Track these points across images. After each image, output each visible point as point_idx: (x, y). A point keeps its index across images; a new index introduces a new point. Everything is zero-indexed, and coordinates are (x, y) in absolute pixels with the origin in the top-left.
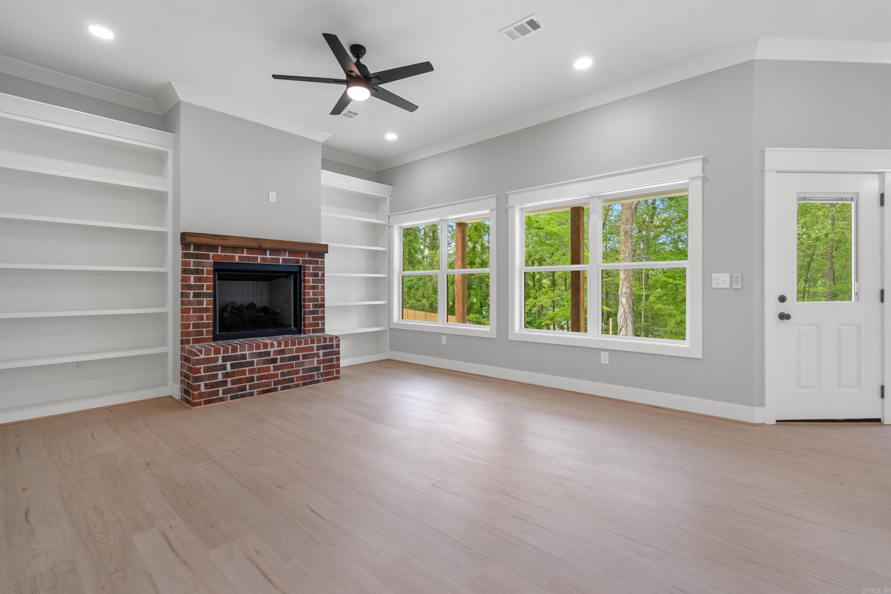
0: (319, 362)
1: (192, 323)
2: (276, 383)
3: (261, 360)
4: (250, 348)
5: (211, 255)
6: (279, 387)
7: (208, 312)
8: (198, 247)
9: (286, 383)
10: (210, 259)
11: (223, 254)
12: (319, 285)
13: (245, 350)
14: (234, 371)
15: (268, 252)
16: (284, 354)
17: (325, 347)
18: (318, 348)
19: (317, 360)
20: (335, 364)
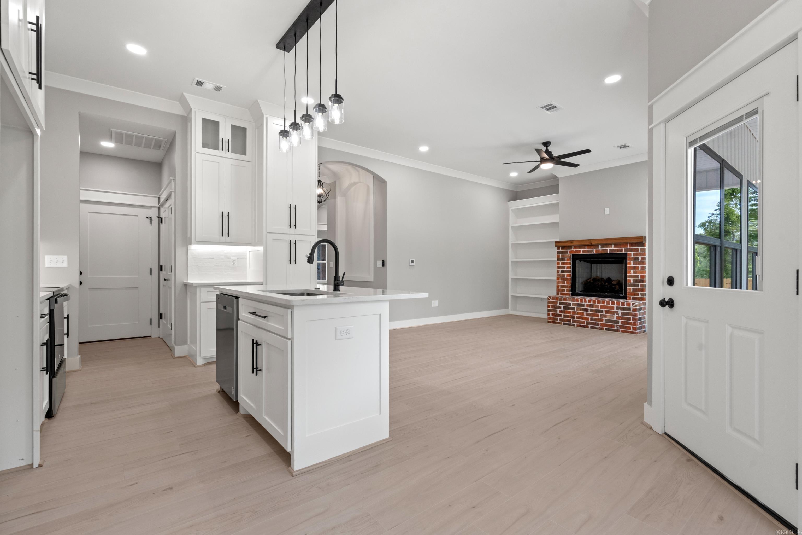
0: (618, 318)
1: (560, 285)
2: (587, 323)
3: (579, 308)
4: (573, 300)
5: (569, 251)
6: (590, 326)
7: (567, 280)
8: (563, 248)
9: (594, 325)
10: (568, 253)
11: (575, 250)
12: (638, 266)
13: (570, 301)
14: (565, 311)
15: (600, 246)
16: (593, 307)
17: (623, 309)
18: (618, 308)
19: (616, 316)
20: (632, 322)
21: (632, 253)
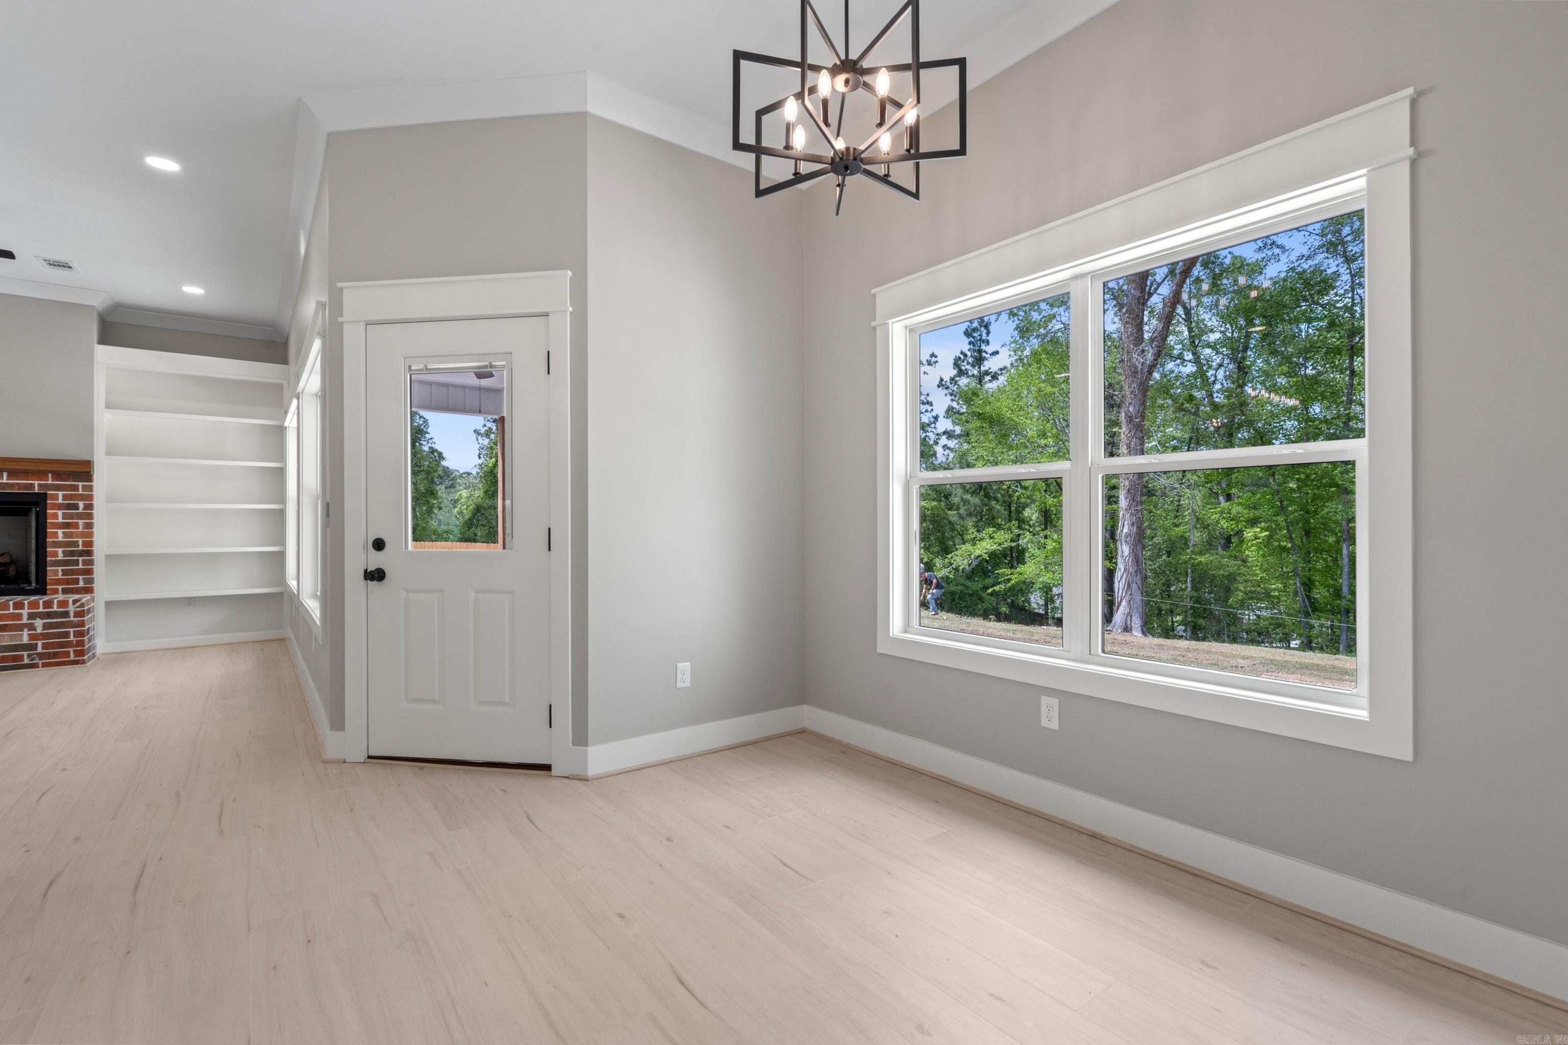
0: (33, 637)
12: (78, 522)
17: (49, 615)
18: (31, 616)
19: (29, 634)
20: (73, 641)
21: (60, 494)
